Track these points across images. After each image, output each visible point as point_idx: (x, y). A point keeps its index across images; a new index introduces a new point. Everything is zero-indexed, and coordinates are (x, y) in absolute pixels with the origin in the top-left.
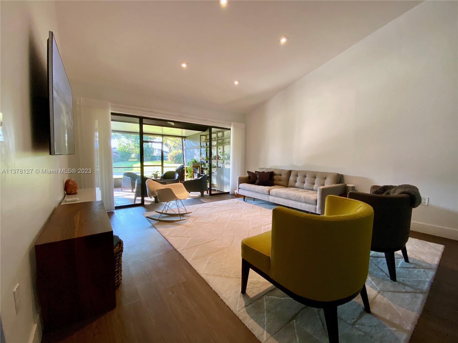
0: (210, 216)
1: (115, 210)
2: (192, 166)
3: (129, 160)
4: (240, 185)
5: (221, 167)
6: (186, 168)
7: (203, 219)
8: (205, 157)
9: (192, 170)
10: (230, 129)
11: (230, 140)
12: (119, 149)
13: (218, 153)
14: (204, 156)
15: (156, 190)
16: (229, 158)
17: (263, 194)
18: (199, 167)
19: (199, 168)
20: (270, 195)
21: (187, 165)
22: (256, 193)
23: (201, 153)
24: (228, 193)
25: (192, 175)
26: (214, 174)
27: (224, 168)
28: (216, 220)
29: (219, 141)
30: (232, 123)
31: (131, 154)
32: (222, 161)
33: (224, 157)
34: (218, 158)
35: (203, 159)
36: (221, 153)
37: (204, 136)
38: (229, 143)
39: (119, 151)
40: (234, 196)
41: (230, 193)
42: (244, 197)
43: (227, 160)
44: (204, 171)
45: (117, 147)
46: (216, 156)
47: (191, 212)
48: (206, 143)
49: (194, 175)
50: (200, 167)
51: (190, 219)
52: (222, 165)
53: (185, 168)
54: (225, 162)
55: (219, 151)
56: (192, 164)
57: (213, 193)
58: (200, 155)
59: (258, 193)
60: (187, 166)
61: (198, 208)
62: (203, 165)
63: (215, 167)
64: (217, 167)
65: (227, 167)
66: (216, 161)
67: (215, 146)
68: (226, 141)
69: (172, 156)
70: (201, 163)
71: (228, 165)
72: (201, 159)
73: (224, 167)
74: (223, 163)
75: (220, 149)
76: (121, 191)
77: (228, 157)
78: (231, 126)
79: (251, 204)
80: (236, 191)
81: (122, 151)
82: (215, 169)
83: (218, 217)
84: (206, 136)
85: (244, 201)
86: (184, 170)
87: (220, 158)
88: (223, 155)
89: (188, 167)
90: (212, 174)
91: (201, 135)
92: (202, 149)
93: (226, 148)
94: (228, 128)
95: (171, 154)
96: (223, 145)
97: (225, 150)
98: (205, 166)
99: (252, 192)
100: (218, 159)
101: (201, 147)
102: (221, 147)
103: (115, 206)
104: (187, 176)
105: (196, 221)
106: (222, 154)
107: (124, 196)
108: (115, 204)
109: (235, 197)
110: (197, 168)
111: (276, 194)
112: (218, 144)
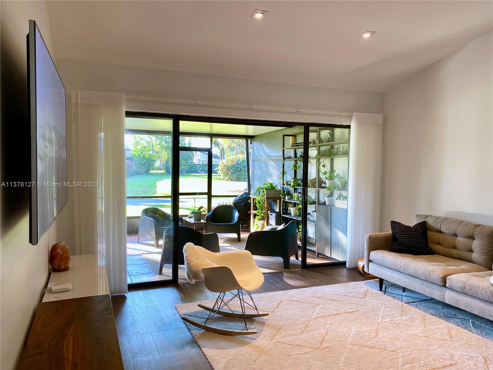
0: (306, 327)
1: (129, 291)
2: (265, 196)
3: (151, 172)
4: (372, 253)
5: (327, 203)
6: (254, 199)
7: (291, 335)
8: (292, 180)
9: (266, 206)
10: (348, 127)
11: (347, 147)
12: (135, 153)
13: (321, 174)
14: (289, 177)
15: (201, 270)
16: (344, 186)
17: (428, 283)
18: (280, 199)
19: (278, 201)
20: (446, 286)
21: (255, 194)
22: (411, 278)
23: (283, 171)
24: (344, 264)
25: (264, 214)
26: (312, 216)
27: (334, 205)
28: (322, 339)
29: (322, 148)
30: (355, 115)
31: (154, 161)
32: (328, 192)
33: (333, 184)
34: (320, 184)
35: (287, 185)
36: (328, 175)
37: (291, 137)
38: (346, 153)
39: (135, 155)
40: (357, 274)
41: (347, 265)
42: (381, 281)
43: (339, 190)
44: (289, 208)
45: (132, 147)
46: (316, 179)
47: (267, 315)
48: (295, 150)
49: (270, 216)
50: (282, 200)
51: (266, 332)
52: (329, 201)
53: (252, 199)
54: (336, 193)
55: (322, 170)
56: (265, 193)
57: (309, 261)
58: (282, 176)
59: (416, 279)
60: (255, 197)
61: (281, 302)
62: (287, 197)
63: (314, 203)
64: (318, 203)
65: (339, 204)
66: (314, 190)
67: (313, 158)
68: (337, 149)
69: (226, 166)
70: (284, 192)
71: (341, 201)
72: (284, 184)
73: (332, 206)
74: (331, 195)
75: (324, 166)
76: (138, 242)
77: (342, 184)
78: (351, 121)
79: (398, 299)
80: (361, 264)
81: (139, 155)
82: (314, 206)
83: (323, 332)
84: (294, 136)
85: (381, 290)
86: (250, 203)
87: (325, 183)
88: (331, 178)
89: (258, 198)
90: (308, 216)
91: (284, 136)
92: (287, 162)
93: (340, 163)
94: (345, 124)
95: (224, 161)
96: (333, 157)
97: (335, 168)
98: (292, 198)
99: (401, 274)
100: (320, 187)
101: (284, 159)
102: (326, 162)
103: (129, 282)
104: (255, 215)
105: (277, 338)
106: (330, 176)
107: (142, 255)
108: (128, 278)
109: (360, 277)
110: (276, 202)
111: (462, 288)
112: (321, 155)
